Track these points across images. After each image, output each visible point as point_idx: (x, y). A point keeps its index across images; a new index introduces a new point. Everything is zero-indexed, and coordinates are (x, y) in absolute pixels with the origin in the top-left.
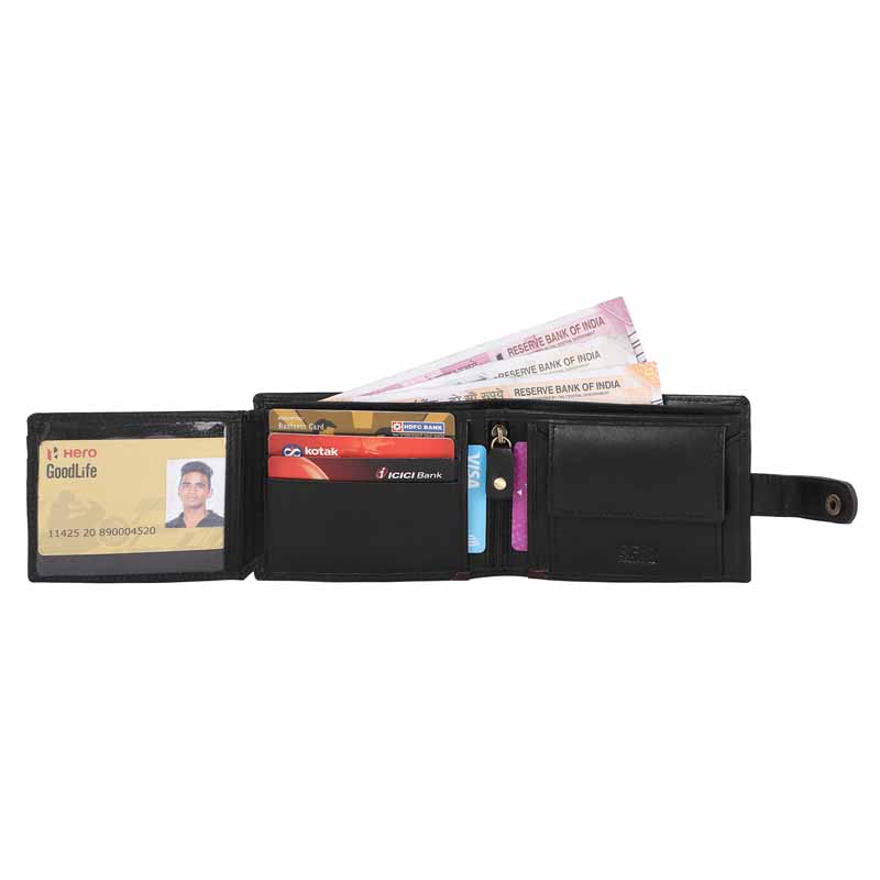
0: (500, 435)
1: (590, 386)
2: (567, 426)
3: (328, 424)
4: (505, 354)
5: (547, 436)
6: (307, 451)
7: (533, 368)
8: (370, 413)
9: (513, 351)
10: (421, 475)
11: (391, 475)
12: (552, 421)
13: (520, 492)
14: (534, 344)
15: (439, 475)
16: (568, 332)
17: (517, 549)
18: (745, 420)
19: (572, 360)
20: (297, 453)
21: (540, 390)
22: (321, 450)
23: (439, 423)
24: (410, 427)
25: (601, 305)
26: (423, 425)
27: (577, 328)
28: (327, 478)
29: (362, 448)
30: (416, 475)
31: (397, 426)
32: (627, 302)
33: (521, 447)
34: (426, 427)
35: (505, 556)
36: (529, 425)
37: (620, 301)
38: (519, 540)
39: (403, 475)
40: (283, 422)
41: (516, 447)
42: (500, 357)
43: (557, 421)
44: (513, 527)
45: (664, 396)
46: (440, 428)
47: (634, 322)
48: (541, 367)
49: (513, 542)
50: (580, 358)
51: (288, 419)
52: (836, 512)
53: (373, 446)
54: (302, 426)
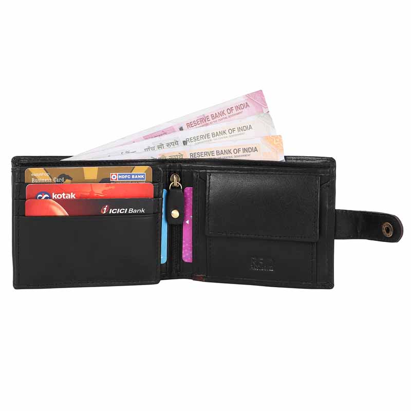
0: (175, 181)
1: (238, 150)
2: (219, 175)
3: (67, 177)
4: (185, 127)
5: (206, 181)
6: (54, 196)
7: (208, 135)
8: (96, 169)
9: (190, 125)
10: (131, 211)
11: (112, 211)
12: (208, 171)
13: (187, 222)
14: (203, 120)
15: (143, 211)
16: (226, 112)
17: (186, 261)
18: (333, 172)
19: (233, 130)
20: (46, 198)
21: (206, 153)
22: (64, 194)
23: (142, 173)
24: (123, 177)
25: (248, 96)
26: (131, 175)
27: (231, 109)
28: (68, 215)
29: (92, 192)
30: (128, 211)
31: (114, 177)
32: (264, 93)
33: (188, 190)
34: (133, 177)
35: (178, 265)
36: (194, 175)
37: (260, 93)
38: (187, 255)
39: (119, 211)
40: (35, 178)
41: (186, 191)
42: (181, 129)
43: (213, 171)
44: (183, 246)
45: (285, 157)
46: (142, 176)
47: (268, 105)
48: (213, 134)
49: (183, 256)
50: (239, 129)
51: (39, 175)
52: (390, 235)
53: (100, 190)
54: (49, 179)
